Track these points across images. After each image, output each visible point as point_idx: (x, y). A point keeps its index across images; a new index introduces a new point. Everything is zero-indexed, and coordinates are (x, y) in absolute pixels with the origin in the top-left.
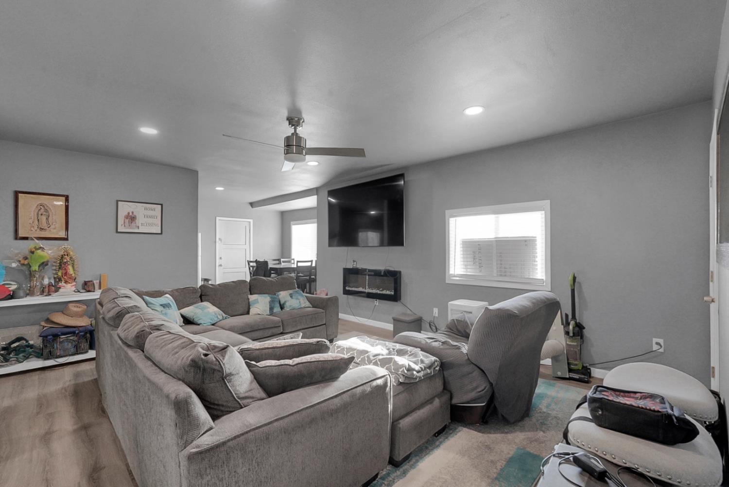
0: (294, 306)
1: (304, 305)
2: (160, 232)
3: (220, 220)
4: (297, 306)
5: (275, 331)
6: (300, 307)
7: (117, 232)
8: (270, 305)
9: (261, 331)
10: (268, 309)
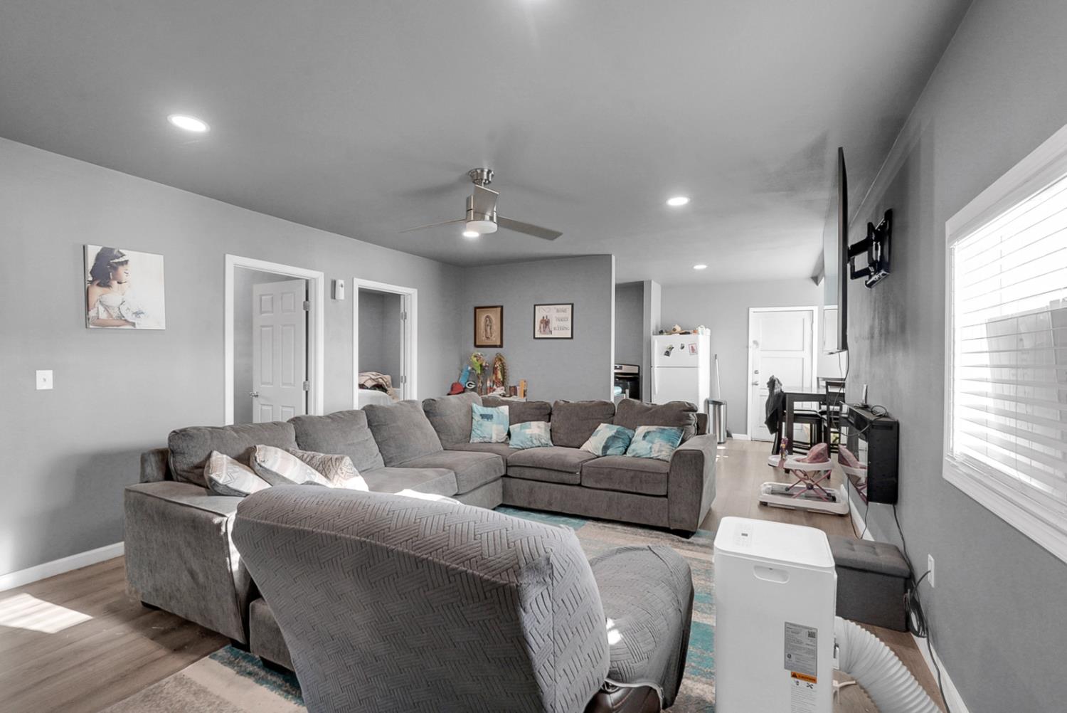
0: (639, 452)
1: (656, 455)
2: (570, 336)
3: (754, 312)
4: (644, 453)
5: (566, 477)
6: (648, 456)
7: (534, 338)
8: (606, 443)
9: (546, 472)
10: (601, 447)
